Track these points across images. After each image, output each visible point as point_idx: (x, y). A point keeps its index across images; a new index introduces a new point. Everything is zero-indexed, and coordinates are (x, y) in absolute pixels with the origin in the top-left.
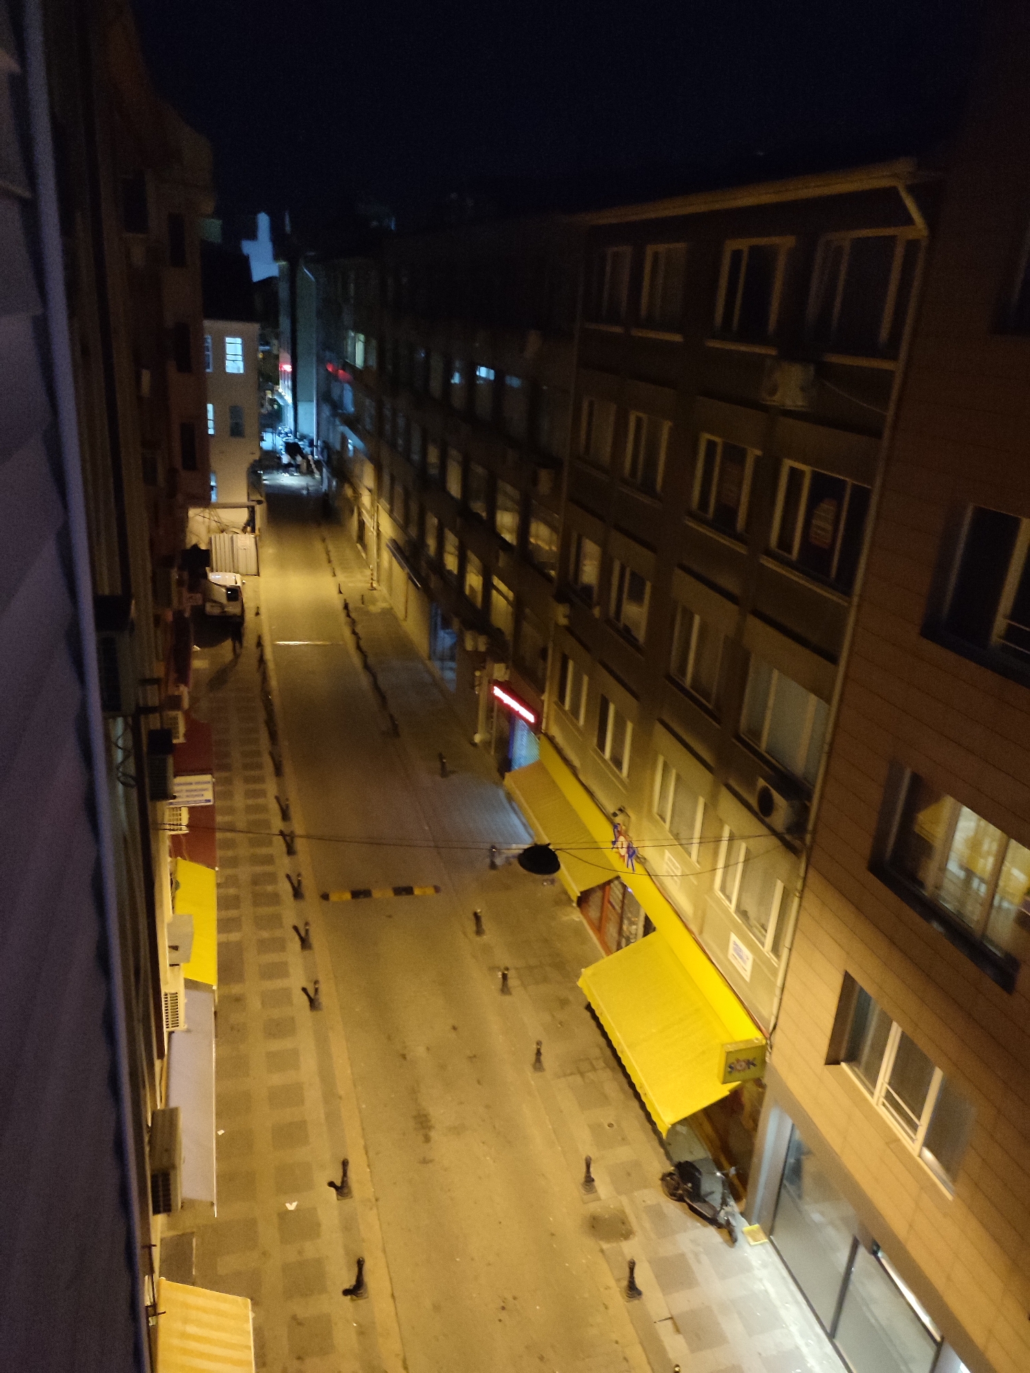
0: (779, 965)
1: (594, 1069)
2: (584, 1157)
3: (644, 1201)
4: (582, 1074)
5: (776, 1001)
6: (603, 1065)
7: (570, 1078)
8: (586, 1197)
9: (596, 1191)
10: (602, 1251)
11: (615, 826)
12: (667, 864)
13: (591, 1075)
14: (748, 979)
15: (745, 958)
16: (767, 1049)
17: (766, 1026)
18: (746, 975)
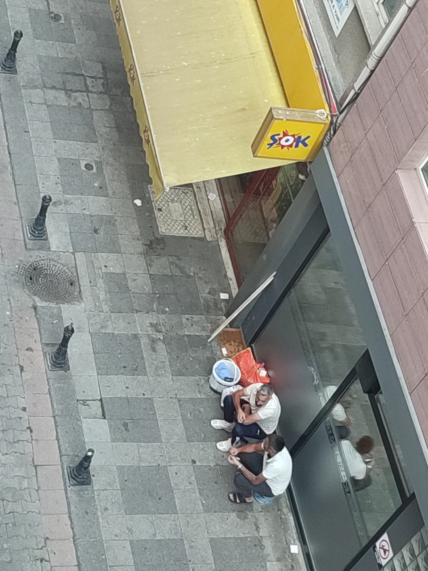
1: (88, 91)
2: (42, 195)
3: (106, 266)
4: (68, 92)
6: (101, 89)
7: (51, 94)
8: (30, 244)
9: (46, 239)
10: (35, 308)
13: (81, 98)
14: (337, 34)
16: (329, 130)
17: (338, 100)
18: (338, 28)
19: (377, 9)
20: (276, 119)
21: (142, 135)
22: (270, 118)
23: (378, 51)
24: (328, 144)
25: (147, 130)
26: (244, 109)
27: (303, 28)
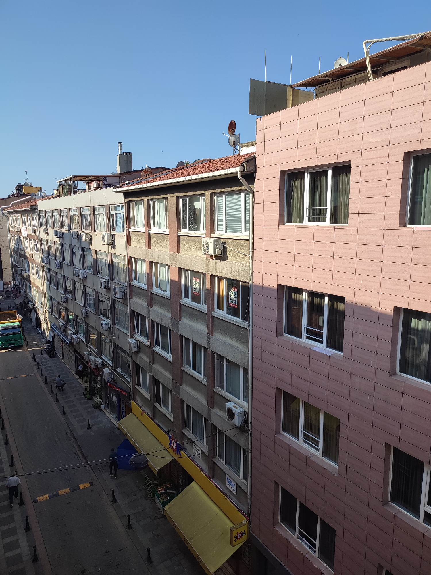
0: (248, 484)
1: (176, 555)
4: (170, 559)
5: (249, 501)
7: (166, 563)
11: (170, 437)
12: (195, 449)
13: (175, 559)
14: (236, 494)
15: (233, 484)
16: (249, 525)
17: (247, 514)
18: (235, 492)
19: (243, 481)
20: (233, 531)
21: (198, 560)
22: (231, 532)
23: (249, 493)
24: (251, 530)
25: (198, 558)
26: (223, 533)
27: (227, 498)
